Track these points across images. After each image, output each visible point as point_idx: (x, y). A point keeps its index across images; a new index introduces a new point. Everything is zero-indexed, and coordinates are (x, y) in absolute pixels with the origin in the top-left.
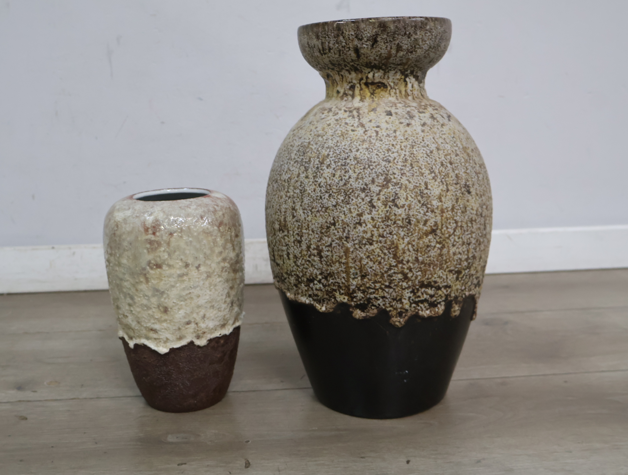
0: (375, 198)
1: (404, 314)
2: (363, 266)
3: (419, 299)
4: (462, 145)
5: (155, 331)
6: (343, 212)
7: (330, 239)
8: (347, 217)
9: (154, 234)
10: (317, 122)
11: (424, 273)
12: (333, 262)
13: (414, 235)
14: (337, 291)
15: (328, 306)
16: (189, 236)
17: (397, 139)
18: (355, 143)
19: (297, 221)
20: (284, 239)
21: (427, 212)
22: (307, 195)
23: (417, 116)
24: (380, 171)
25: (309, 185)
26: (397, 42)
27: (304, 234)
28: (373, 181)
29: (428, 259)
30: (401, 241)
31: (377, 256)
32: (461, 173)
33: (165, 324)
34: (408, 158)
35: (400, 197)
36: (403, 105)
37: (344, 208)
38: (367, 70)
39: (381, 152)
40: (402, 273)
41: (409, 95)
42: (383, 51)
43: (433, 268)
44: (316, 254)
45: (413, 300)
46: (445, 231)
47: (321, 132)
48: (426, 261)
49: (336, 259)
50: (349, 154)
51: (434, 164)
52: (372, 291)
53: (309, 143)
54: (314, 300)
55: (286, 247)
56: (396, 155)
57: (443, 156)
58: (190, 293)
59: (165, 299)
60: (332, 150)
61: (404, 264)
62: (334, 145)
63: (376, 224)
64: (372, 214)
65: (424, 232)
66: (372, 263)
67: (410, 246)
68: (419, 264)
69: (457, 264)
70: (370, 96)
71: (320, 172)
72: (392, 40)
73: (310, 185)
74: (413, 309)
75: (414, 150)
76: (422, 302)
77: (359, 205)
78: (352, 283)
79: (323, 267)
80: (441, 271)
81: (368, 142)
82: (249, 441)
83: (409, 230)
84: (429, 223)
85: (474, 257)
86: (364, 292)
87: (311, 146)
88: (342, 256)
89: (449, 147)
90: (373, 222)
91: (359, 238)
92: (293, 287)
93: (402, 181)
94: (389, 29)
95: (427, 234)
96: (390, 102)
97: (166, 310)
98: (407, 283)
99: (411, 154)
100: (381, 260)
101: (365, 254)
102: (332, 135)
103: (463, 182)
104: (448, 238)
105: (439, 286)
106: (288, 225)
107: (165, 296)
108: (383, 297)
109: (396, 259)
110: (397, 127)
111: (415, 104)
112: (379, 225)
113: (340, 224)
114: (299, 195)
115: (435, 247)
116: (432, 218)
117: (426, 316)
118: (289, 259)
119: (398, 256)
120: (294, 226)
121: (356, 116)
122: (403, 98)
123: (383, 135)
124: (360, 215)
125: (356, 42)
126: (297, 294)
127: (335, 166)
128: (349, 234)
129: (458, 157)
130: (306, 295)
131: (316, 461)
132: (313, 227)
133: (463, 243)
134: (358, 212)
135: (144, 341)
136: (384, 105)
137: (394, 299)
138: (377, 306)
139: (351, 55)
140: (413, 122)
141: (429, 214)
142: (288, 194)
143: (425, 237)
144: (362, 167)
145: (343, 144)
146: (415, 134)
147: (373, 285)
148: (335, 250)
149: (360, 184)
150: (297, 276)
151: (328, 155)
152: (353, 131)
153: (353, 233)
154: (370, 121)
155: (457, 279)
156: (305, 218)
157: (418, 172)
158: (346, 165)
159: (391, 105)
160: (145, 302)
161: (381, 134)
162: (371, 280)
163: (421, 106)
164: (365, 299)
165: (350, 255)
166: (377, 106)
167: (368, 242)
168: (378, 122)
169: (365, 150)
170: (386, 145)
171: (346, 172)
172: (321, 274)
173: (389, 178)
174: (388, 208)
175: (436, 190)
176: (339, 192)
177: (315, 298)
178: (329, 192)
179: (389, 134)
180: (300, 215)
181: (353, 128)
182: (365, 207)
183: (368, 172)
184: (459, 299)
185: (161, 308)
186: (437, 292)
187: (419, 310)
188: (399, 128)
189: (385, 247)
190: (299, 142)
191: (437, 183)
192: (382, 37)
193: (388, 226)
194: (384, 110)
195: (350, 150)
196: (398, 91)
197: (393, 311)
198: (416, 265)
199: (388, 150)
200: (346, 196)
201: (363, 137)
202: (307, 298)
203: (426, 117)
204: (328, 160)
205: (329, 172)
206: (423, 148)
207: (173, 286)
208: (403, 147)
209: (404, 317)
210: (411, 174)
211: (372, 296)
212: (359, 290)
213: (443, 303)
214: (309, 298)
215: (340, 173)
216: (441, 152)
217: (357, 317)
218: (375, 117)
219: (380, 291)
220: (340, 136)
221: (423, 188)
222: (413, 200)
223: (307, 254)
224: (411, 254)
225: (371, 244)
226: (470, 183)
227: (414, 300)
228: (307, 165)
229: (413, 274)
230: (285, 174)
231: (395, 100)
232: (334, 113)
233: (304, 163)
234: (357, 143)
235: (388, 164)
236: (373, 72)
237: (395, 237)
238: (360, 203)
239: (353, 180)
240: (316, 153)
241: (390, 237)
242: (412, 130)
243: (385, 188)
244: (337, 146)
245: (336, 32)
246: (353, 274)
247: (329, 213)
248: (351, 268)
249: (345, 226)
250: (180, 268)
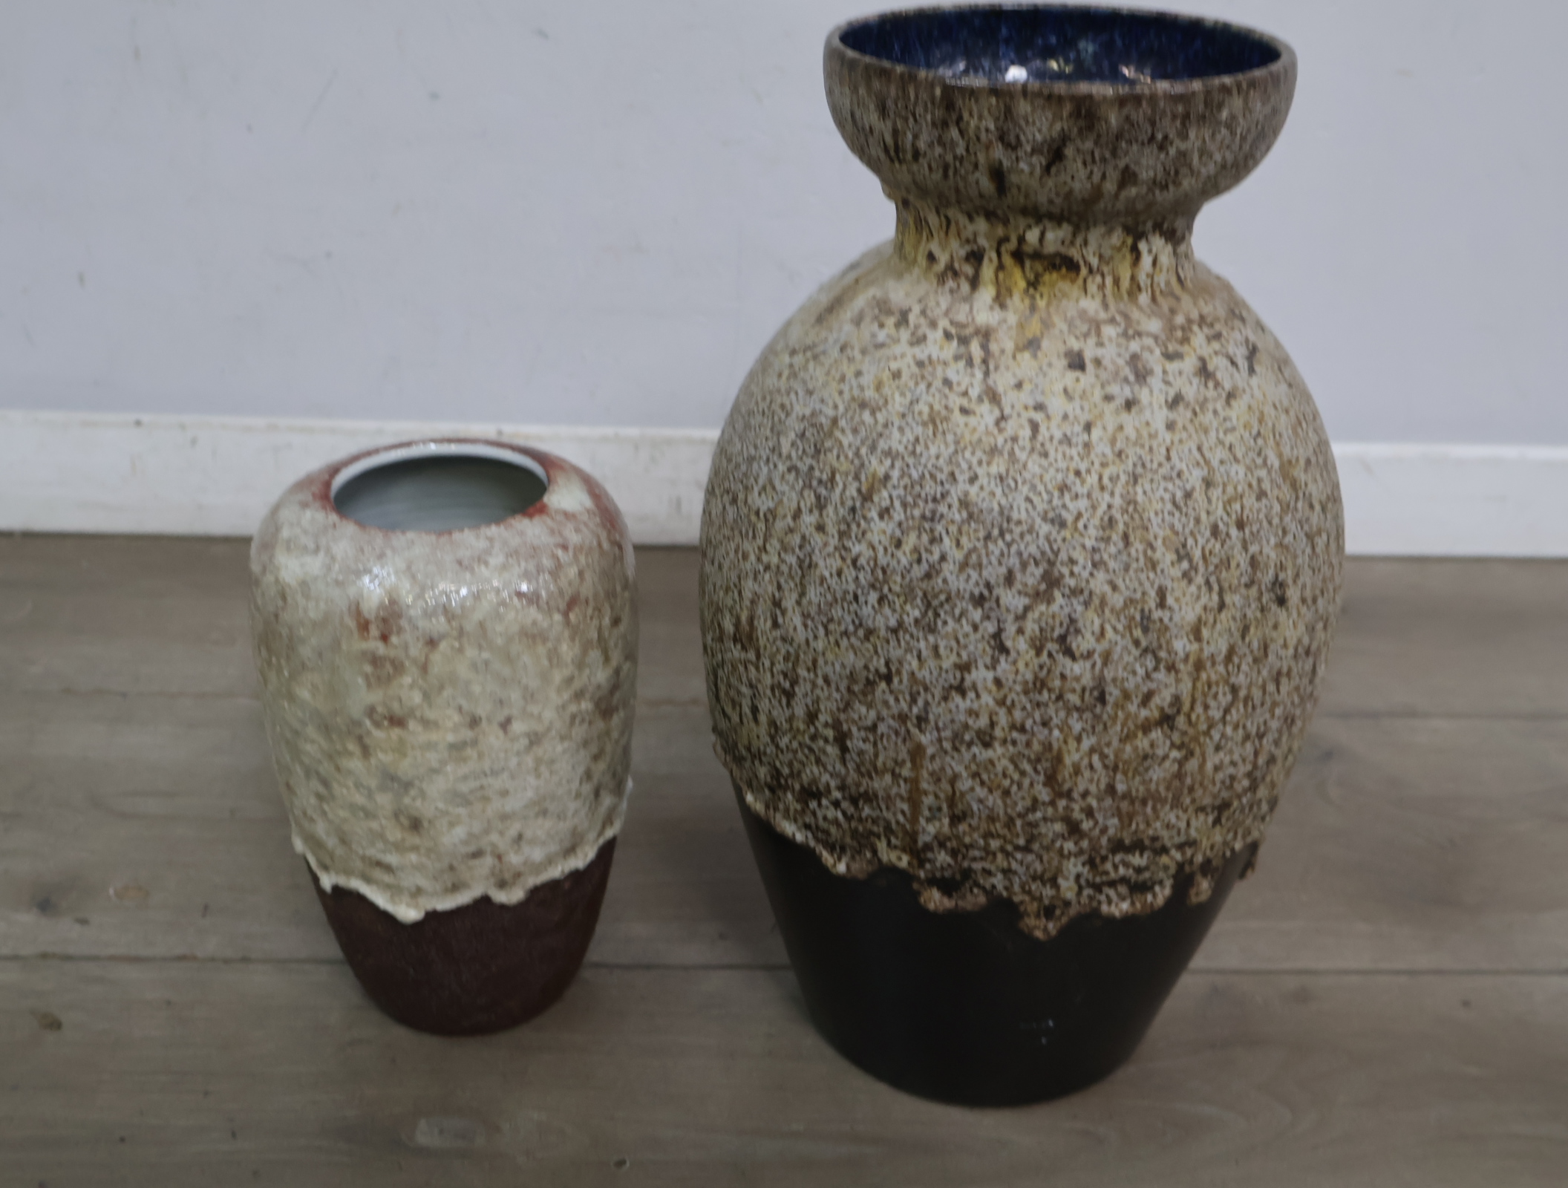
0: (1011, 628)
1: (1058, 912)
2: (958, 794)
3: (1104, 878)
4: (1280, 456)
5: (388, 868)
6: (915, 653)
7: (873, 714)
8: (927, 664)
9: (384, 638)
10: (863, 352)
11: (1128, 821)
12: (875, 769)
13: (1111, 732)
14: (883, 838)
15: (855, 866)
16: (480, 648)
17: (1093, 453)
18: (967, 454)
19: (784, 639)
20: (746, 668)
21: (1156, 669)
22: (818, 581)
23: (1158, 369)
24: (1033, 549)
25: (824, 553)
26: (1122, 164)
27: (801, 681)
28: (1009, 579)
29: (1142, 788)
30: (1072, 744)
31: (1001, 776)
32: (1266, 550)
33: (413, 857)
34: (1118, 516)
35: (1083, 630)
36: (1120, 330)
37: (918, 641)
38: (1022, 222)
39: (1040, 494)
40: (1066, 820)
41: (1140, 289)
42: (1077, 186)
43: (1154, 809)
45: (1087, 880)
46: (1198, 717)
47: (870, 394)
48: (1134, 793)
49: (884, 764)
50: (947, 486)
51: (1192, 534)
52: (977, 853)
53: (835, 421)
54: (816, 838)
55: (750, 691)
57: (1220, 505)
58: (482, 787)
59: (414, 799)
60: (898, 464)
61: (1074, 800)
62: (906, 448)
63: (1005, 697)
64: (999, 669)
65: (1139, 722)
66: (986, 790)
67: (1095, 758)
68: (1114, 801)
69: (1220, 791)
70: (1026, 291)
71: (859, 525)
72: (1108, 155)
73: (829, 555)
74: (1085, 900)
75: (1139, 489)
76: (1112, 884)
78: (924, 829)
79: (847, 774)
80: (1175, 811)
81: (1006, 456)
82: (624, 1163)
84: (1156, 700)
85: (1272, 760)
86: (954, 853)
87: (838, 434)
88: (904, 760)
89: (1242, 470)
90: (998, 691)
91: (956, 726)
92: (762, 786)
93: (1092, 584)
94: (1103, 123)
95: (1146, 728)
96: (1083, 314)
97: (415, 825)
98: (1076, 843)
99: (1129, 502)
100: (1011, 786)
101: (966, 768)
102: (904, 416)
103: (1266, 578)
104: (1207, 733)
105: (1163, 846)
106: (758, 640)
107: (413, 792)
108: (1007, 872)
109: (1052, 788)
110: (1096, 412)
111: (1154, 325)
112: (1013, 701)
113: (905, 682)
114: (793, 573)
115: (1165, 757)
116: (1166, 686)
117: (1117, 914)
118: (756, 720)
119: (1060, 780)
120: (774, 649)
121: (977, 360)
122: (1121, 299)
123: (1051, 438)
124: (965, 668)
125: (998, 152)
126: (772, 809)
127: (902, 517)
128: (927, 712)
129: (1264, 501)
130: (795, 821)
132: (829, 669)
133: (1247, 737)
134: (957, 661)
135: (357, 884)
136: (1064, 327)
138: (989, 888)
139: (981, 182)
140: (1144, 395)
141: (1161, 675)
142: (765, 558)
143: (1140, 734)
144: (982, 534)
145: (933, 450)
146: (1146, 436)
147: (981, 841)
148: (885, 743)
149: (972, 581)
150: (777, 769)
151: (887, 477)
152: (964, 411)
153: (940, 710)
154: (1019, 386)
155: (1217, 821)
156: (807, 642)
157: (1142, 559)
158: (937, 518)
159: (1085, 328)
160: (359, 799)
161: (1047, 435)
162: (977, 829)
163: (1171, 328)
164: (956, 869)
165: (926, 763)
166: (1042, 334)
167: (979, 738)
168: (1040, 389)
169: (993, 483)
170: (1058, 470)
171: (932, 541)
172: (840, 788)
173: (1056, 574)
174: (1044, 658)
175: (1189, 608)
176: (908, 594)
177: (821, 836)
178: (881, 589)
179: (1069, 434)
180: (795, 629)
181: (965, 402)
182: (977, 646)
183: (997, 552)
184: (1215, 862)
185: (402, 818)
186: (1157, 859)
187: (1100, 903)
188: (1101, 415)
189: (1024, 756)
190: (805, 405)
191: (1193, 589)
192: (1081, 146)
193: (1038, 705)
194: (1062, 349)
195: (952, 474)
196: (1109, 281)
197: (1030, 903)
198: (1108, 802)
199: (1063, 488)
200: (926, 611)
201: (991, 438)
202: (799, 830)
203: (1182, 375)
204: (885, 494)
205: (884, 532)
206: (1163, 484)
207: (434, 771)
208: (1106, 481)
209: (1059, 918)
210: (1122, 565)
211: (977, 866)
212: (942, 845)
213: (1169, 883)
214: (803, 830)
215: (918, 542)
216: (1216, 493)
217: (931, 906)
218: (1033, 372)
219: (1000, 856)
220: (925, 424)
221: (1152, 602)
222: (1118, 638)
223: (805, 731)
224: (1096, 776)
225: (987, 745)
226: (1287, 576)
227: (1091, 880)
228: (823, 492)
229: (1096, 823)
230: (760, 494)
231: (1096, 312)
232: (913, 334)
233: (815, 483)
234: (973, 453)
235: (1059, 532)
236: (1041, 227)
237: (1056, 733)
238: (966, 635)
239: (951, 567)
240: (852, 462)
241: (1042, 733)
242: (1137, 424)
243: (1042, 602)
244: (914, 453)
245: (939, 113)
246: (930, 809)
247: (875, 648)
248: (926, 793)
249: (918, 687)
250: (455, 729)
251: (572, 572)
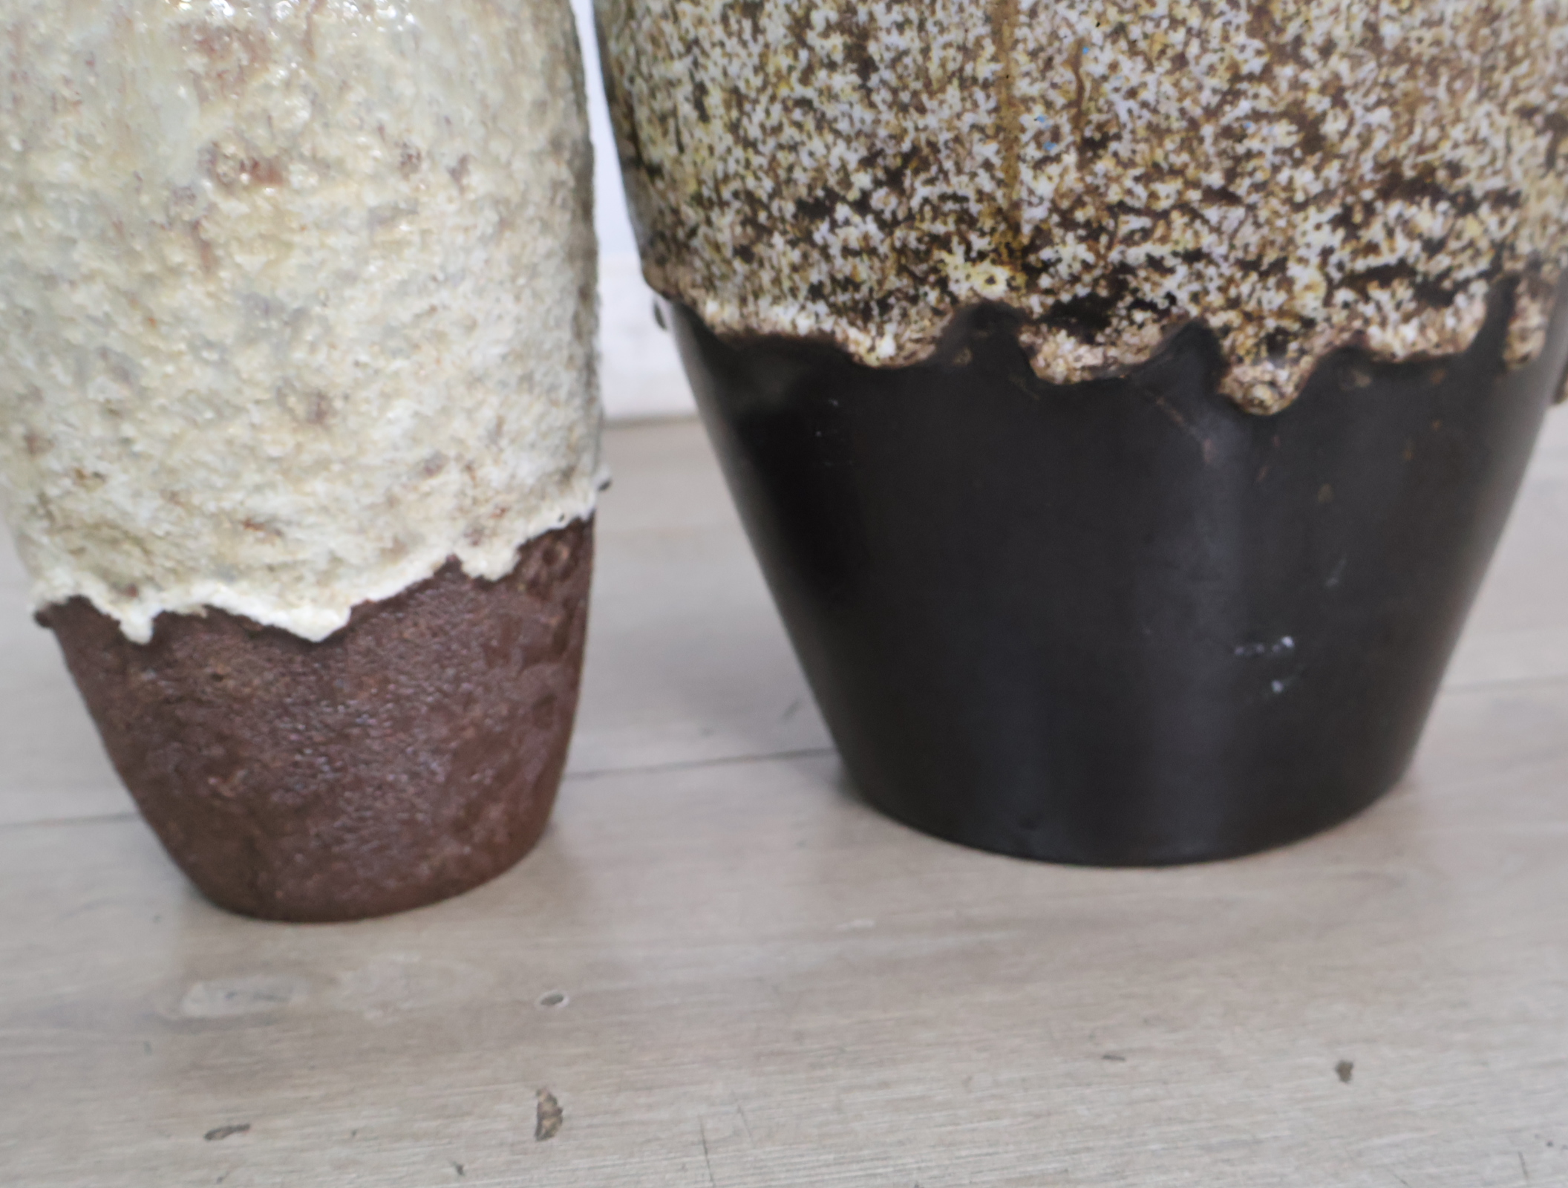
1: (1293, 346)
2: (1088, 85)
3: (1373, 261)
11: (1405, 118)
12: (928, 85)
14: (955, 240)
15: (911, 333)
29: (1428, 35)
31: (1165, 23)
40: (1296, 114)
43: (1450, 90)
44: (838, 57)
45: (1340, 266)
48: (1416, 48)
49: (943, 65)
52: (1135, 223)
54: (837, 310)
55: (688, 61)
61: (1306, 65)
66: (1140, 64)
68: (1380, 66)
69: (1555, 79)
74: (1339, 316)
76: (1384, 276)
78: (1031, 192)
79: (877, 122)
80: (1486, 105)
82: (560, 999)
86: (1092, 233)
88: (979, 43)
92: (728, 262)
98: (1317, 170)
100: (1186, 44)
101: (1100, 18)
105: (1467, 192)
108: (1193, 256)
109: (1265, 37)
117: (1399, 352)
118: (704, 117)
119: (1278, 16)
126: (751, 299)
130: (794, 291)
131: (884, 1085)
137: (1247, 266)
138: (1163, 304)
147: (1140, 190)
148: (940, 14)
150: (750, 198)
155: (1551, 161)
162: (1130, 164)
164: (1097, 272)
165: (1021, 32)
172: (867, 162)
177: (842, 298)
184: (1547, 269)
186: (1460, 223)
187: (1367, 322)
197: (1240, 328)
198: (1369, 67)
202: (803, 308)
209: (1296, 361)
211: (1136, 255)
212: (1068, 222)
213: (1479, 288)
214: (809, 305)
217: (1059, 371)
223: (791, 69)
227: (1348, 266)
229: (1351, 122)
246: (1038, 137)
248: (1027, 104)
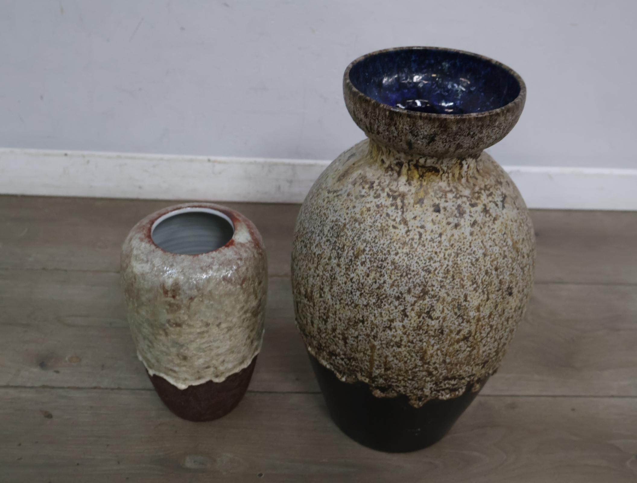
0: (409, 309)
1: (423, 399)
2: (388, 362)
3: (441, 388)
4: (513, 240)
5: (175, 372)
6: (373, 314)
7: (357, 333)
8: (377, 319)
9: (174, 297)
10: (356, 198)
11: (450, 371)
12: (357, 351)
13: (445, 343)
14: (359, 372)
15: (349, 379)
16: (210, 300)
17: (442, 245)
18: (395, 244)
19: (324, 302)
20: (309, 308)
21: (462, 322)
22: (337, 284)
23: (468, 211)
24: (418, 281)
25: (340, 275)
26: (457, 143)
27: (330, 317)
28: (409, 291)
29: (456, 360)
30: (431, 348)
31: (404, 357)
32: (506, 277)
33: (184, 369)
34: (450, 269)
35: (436, 309)
36: (454, 195)
37: (374, 310)
38: (418, 156)
39: (422, 261)
40: (427, 371)
41: (462, 177)
42: (439, 149)
43: (460, 367)
44: (341, 338)
45: (434, 389)
46: (477, 336)
47: (358, 216)
48: (453, 362)
49: (361, 349)
50: (387, 256)
51: (478, 274)
52: (394, 380)
54: (334, 368)
55: (311, 316)
56: (437, 264)
57: (489, 263)
58: (210, 346)
59: (185, 350)
60: (369, 245)
61: (430, 365)
62: (372, 240)
63: (406, 332)
64: (404, 322)
65: (456, 340)
66: (398, 361)
67: (439, 352)
69: (484, 358)
70: (419, 178)
71: (353, 266)
72: (452, 140)
73: (342, 276)
74: (433, 395)
75: (459, 259)
76: (443, 390)
77: (391, 311)
78: (375, 371)
79: (347, 351)
80: (468, 367)
81: (409, 245)
83: (440, 339)
84: (462, 333)
85: (505, 344)
86: (385, 380)
87: (346, 230)
88: (368, 349)
89: (497, 248)
90: (404, 329)
91: (388, 340)
92: (314, 347)
93: (440, 294)
94: (450, 129)
95: (458, 341)
96: (440, 188)
97: (185, 358)
98: (431, 378)
99: (455, 264)
100: (407, 360)
101: (391, 354)
102: (371, 227)
103: (505, 287)
104: (481, 341)
105: (463, 377)
106: (314, 299)
107: (184, 348)
108: (405, 387)
109: (422, 361)
110: (444, 229)
111: (467, 192)
112: (409, 333)
113: (369, 324)
114: (328, 280)
115: (465, 350)
116: (466, 328)
117: (445, 399)
118: (312, 325)
119: (425, 359)
120: (320, 304)
121: (399, 207)
122: (455, 181)
123: (427, 239)
124: (392, 321)
125: (410, 137)
126: (318, 355)
127: (370, 266)
128: (377, 335)
129: (506, 259)
130: (327, 361)
132: (340, 316)
133: (495, 340)
134: (389, 318)
135: (162, 375)
136: (433, 194)
137: (415, 388)
138: (398, 391)
139: (403, 145)
140: (462, 222)
141: (464, 324)
142: (317, 272)
143: (456, 344)
144: (399, 275)
145: (382, 242)
146: (462, 238)
147: (396, 377)
148: (361, 343)
149: (395, 291)
150: (320, 343)
151: (364, 250)
152: (394, 227)
153: (381, 334)
154: (415, 218)
155: (483, 367)
156: (333, 304)
157: (459, 284)
158: (383, 267)
159: (440, 195)
160: (164, 349)
161: (425, 238)
162: (394, 373)
163: (473, 193)
164: (386, 384)
165: (376, 351)
166: (424, 196)
167: (396, 344)
168: (423, 220)
169: (404, 256)
170: (428, 252)
171: (381, 276)
172: (344, 355)
173: (427, 290)
174: (421, 319)
175: (476, 301)
176: (371, 294)
177: (336, 368)
178: (361, 291)
179: (433, 238)
180: (328, 299)
181: (394, 223)
182: (396, 314)
183: (405, 281)
185: (180, 356)
186: (460, 381)
187: (439, 396)
188: (446, 230)
189: (412, 351)
190: (333, 216)
191: (477, 294)
192: (442, 137)
193: (418, 335)
194: (432, 203)
195: (389, 251)
196: (450, 175)
197: (413, 396)
198: (443, 365)
199: (430, 259)
200: (378, 300)
201: (404, 239)
202: (328, 364)
203: (477, 213)
204: (363, 256)
205: (363, 271)
206: (468, 257)
207: (193, 341)
208: (446, 256)
209: (424, 401)
210: (451, 287)
211: (394, 384)
212: (381, 377)
213: (464, 388)
215: (375, 275)
216: (488, 258)
217: (377, 396)
218: (420, 213)
219: (402, 382)
220: (379, 231)
221: (462, 299)
222: (449, 312)
223: (331, 334)
224: (439, 358)
225: (399, 347)
226: (513, 285)
227: (436, 389)
228: (340, 252)
229: (438, 372)
230: (316, 247)
231: (445, 187)
232: (375, 193)
233: (337, 248)
234: (397, 244)
235: (428, 275)
236: (425, 158)
237: (425, 344)
238: (393, 310)
239: (388, 286)
240: (351, 243)
241: (420, 344)
242: (459, 233)
243: (421, 300)
244: (374, 242)
245: (388, 121)
246: (377, 365)
247: (358, 310)
248: (376, 360)
249: (373, 326)
250: (200, 327)
251: (244, 269)
